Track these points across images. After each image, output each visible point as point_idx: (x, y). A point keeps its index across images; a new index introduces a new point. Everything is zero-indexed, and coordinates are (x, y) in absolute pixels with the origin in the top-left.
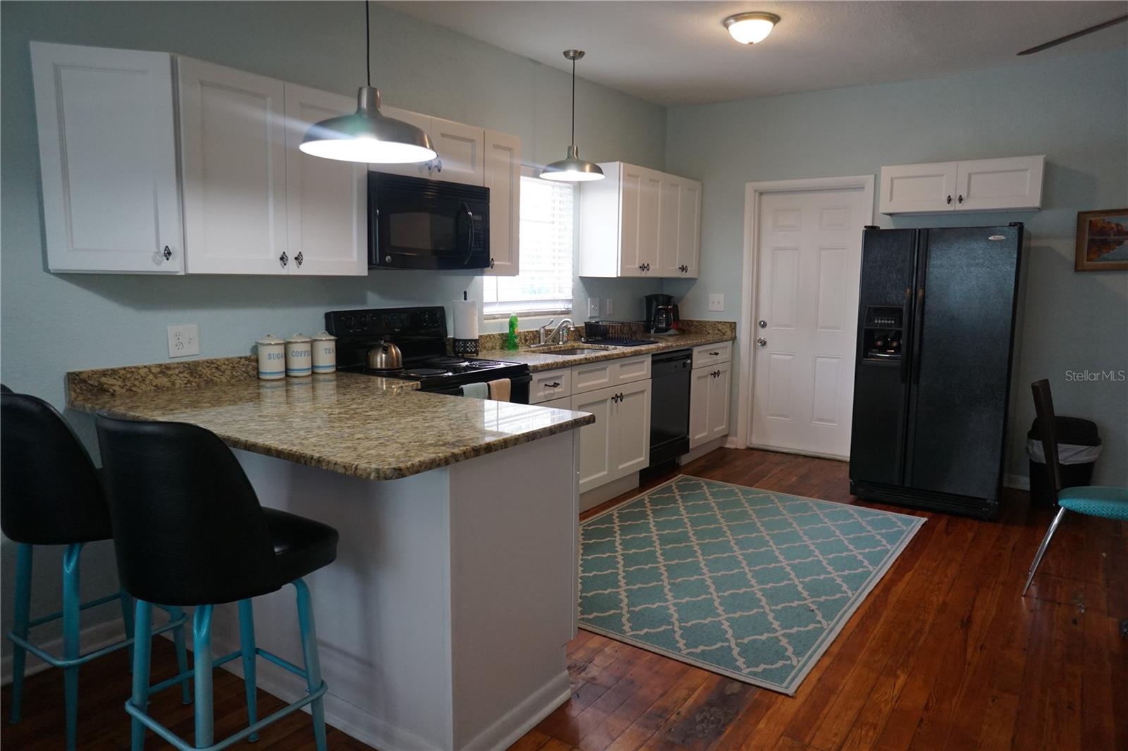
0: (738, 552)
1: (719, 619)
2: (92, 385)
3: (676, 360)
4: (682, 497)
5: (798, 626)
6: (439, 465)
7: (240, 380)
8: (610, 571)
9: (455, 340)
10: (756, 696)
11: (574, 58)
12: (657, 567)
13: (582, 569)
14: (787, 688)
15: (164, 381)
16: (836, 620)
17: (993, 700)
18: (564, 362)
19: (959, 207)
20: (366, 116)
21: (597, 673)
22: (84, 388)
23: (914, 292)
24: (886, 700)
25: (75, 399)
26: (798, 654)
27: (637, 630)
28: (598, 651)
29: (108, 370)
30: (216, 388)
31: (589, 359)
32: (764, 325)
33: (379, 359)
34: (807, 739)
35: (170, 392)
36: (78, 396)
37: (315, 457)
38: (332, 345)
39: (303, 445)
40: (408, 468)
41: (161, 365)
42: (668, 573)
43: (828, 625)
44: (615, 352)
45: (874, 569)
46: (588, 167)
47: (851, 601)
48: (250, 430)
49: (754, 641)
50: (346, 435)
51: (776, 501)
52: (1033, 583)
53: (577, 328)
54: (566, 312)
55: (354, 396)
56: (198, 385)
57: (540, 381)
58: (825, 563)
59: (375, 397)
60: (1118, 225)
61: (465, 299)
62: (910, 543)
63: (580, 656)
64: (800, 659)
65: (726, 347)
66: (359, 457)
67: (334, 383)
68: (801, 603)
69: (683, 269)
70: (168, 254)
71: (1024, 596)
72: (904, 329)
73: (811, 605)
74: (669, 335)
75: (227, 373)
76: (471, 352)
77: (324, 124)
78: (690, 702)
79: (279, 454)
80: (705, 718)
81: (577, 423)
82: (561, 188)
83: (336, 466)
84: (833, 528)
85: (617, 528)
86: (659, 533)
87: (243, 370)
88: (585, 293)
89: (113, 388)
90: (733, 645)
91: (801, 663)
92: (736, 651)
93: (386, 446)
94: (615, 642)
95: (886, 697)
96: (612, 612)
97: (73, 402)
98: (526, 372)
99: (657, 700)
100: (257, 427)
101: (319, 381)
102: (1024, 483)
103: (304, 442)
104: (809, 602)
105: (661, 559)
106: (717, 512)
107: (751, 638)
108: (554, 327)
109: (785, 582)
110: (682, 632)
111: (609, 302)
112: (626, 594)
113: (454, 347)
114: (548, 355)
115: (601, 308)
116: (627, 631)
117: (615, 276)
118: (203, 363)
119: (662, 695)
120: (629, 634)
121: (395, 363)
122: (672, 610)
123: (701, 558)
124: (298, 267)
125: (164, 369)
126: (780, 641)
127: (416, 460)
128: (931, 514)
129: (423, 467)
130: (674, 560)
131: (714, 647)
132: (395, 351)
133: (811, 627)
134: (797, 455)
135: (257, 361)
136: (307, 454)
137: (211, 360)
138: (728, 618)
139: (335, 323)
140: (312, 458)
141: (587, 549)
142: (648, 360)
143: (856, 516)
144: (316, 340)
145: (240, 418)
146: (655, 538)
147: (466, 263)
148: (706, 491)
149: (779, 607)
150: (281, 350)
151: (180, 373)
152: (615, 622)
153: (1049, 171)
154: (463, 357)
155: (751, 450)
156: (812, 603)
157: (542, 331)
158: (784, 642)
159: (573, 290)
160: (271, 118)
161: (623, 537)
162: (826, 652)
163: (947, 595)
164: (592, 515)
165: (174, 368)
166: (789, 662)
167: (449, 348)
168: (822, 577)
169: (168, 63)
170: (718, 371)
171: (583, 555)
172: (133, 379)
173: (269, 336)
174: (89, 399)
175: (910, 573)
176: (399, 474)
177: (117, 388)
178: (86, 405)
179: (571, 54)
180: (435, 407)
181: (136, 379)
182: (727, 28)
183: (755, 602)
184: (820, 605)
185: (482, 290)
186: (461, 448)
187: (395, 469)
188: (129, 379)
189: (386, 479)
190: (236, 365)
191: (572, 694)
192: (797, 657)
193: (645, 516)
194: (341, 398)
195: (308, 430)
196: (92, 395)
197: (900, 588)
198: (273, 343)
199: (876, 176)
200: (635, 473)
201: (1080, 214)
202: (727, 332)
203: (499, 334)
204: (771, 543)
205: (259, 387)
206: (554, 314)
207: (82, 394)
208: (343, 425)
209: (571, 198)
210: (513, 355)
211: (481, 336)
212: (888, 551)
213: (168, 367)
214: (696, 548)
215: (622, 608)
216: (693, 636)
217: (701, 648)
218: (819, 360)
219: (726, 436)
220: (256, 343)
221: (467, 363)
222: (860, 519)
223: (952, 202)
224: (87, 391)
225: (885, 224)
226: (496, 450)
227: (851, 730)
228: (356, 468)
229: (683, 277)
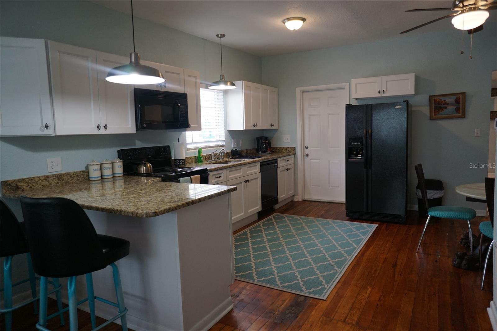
0: (301, 243)
1: (294, 271)
2: (13, 186)
3: (271, 164)
4: (276, 222)
5: (327, 272)
6: (172, 210)
7: (81, 181)
8: (247, 255)
9: (175, 160)
10: (310, 302)
11: (221, 37)
12: (267, 252)
13: (235, 255)
14: (323, 297)
15: (46, 183)
16: (342, 268)
17: (405, 295)
18: (223, 167)
19: (383, 95)
20: (134, 65)
21: (244, 297)
22: (9, 187)
23: (367, 131)
24: (363, 298)
25: (5, 193)
26: (327, 283)
27: (259, 278)
28: (244, 288)
29: (20, 179)
30: (70, 185)
31: (233, 165)
32: (307, 148)
33: (142, 169)
34: (332, 317)
35: (49, 188)
36: (7, 192)
37: (119, 210)
38: (121, 164)
39: (113, 205)
40: (159, 212)
41: (45, 176)
42: (272, 254)
43: (339, 270)
44: (244, 162)
45: (357, 247)
46: (229, 84)
47: (348, 260)
48: (88, 201)
49: (309, 279)
50: (131, 201)
51: (316, 222)
52: (420, 247)
53: (227, 152)
54: (223, 146)
55: (133, 185)
56: (62, 184)
57: (213, 175)
58: (337, 246)
59: (142, 185)
60: (444, 101)
61: (179, 142)
62: (371, 235)
63: (236, 291)
64: (328, 285)
65: (292, 158)
66: (138, 208)
67: (123, 180)
68: (328, 262)
69: (272, 125)
70: (47, 127)
71: (417, 253)
72: (364, 146)
73: (332, 263)
74: (268, 154)
75: (75, 178)
76: (182, 165)
77: (116, 68)
78: (283, 306)
79: (102, 210)
80: (290, 312)
81: (229, 191)
82: (218, 93)
83: (128, 213)
84: (340, 231)
85: (249, 237)
86: (267, 238)
87: (82, 176)
88: (230, 137)
89: (23, 187)
90: (300, 282)
91: (329, 287)
92: (301, 284)
93: (149, 204)
94: (251, 284)
95: (363, 297)
96: (249, 272)
97: (4, 194)
98: (207, 172)
99: (269, 307)
100: (92, 200)
101: (117, 180)
102: (416, 208)
103: (113, 204)
104: (331, 262)
105: (268, 248)
106: (291, 228)
107: (307, 278)
108: (218, 152)
109: (321, 255)
110: (279, 278)
111: (241, 141)
112: (254, 264)
113: (175, 162)
114: (216, 164)
115: (238, 144)
116: (255, 279)
117: (243, 129)
118: (64, 174)
119: (272, 304)
120: (256, 280)
121: (150, 171)
122: (274, 269)
123: (285, 247)
124: (105, 130)
125: (46, 178)
126: (320, 278)
127: (163, 209)
128: (379, 223)
129: (166, 211)
130: (274, 248)
131: (292, 283)
132: (149, 165)
133: (332, 272)
134: (324, 202)
135: (88, 172)
136: (115, 209)
137: (68, 173)
138: (298, 271)
139: (122, 154)
140: (117, 210)
141: (237, 247)
142: (259, 165)
143: (349, 225)
144: (114, 162)
145: (84, 196)
146: (266, 240)
147: (178, 126)
148: (286, 219)
149: (319, 265)
150: (99, 167)
151: (53, 179)
152: (250, 276)
153: (417, 79)
154: (179, 167)
155: (304, 201)
156: (332, 262)
157: (213, 154)
158: (321, 279)
159: (225, 136)
160: (91, 65)
161: (252, 241)
162: (338, 282)
163: (387, 254)
164: (238, 232)
165: (51, 177)
166: (324, 287)
167: (173, 163)
168: (336, 251)
169: (44, 44)
170: (289, 168)
171: (235, 249)
172: (32, 182)
173: (93, 161)
174: (12, 192)
175: (372, 247)
176: (156, 214)
177: (25, 187)
178: (11, 195)
179: (220, 36)
180: (169, 187)
181: (33, 183)
182: (284, 24)
183: (308, 263)
184: (336, 263)
185: (186, 138)
186: (181, 203)
187: (154, 213)
188: (30, 183)
189: (150, 217)
190: (79, 175)
191: (234, 307)
192: (327, 284)
193: (261, 231)
194: (127, 186)
195: (114, 200)
196: (13, 190)
197: (368, 253)
198: (95, 164)
199: (349, 83)
200: (255, 213)
201: (430, 96)
202: (292, 151)
203: (194, 157)
204: (315, 239)
205: (89, 184)
206: (218, 147)
207: (9, 190)
208: (129, 196)
209: (222, 97)
210: (201, 165)
211: (186, 158)
212: (363, 239)
213: (48, 177)
214: (283, 243)
215: (253, 270)
216: (283, 279)
217: (287, 284)
218: (331, 161)
219: (294, 196)
220: (87, 164)
221: (181, 169)
222: (351, 227)
223: (380, 93)
224: (10, 189)
225: (354, 103)
226: (196, 203)
227: (349, 312)
228: (137, 213)
229: (272, 128)
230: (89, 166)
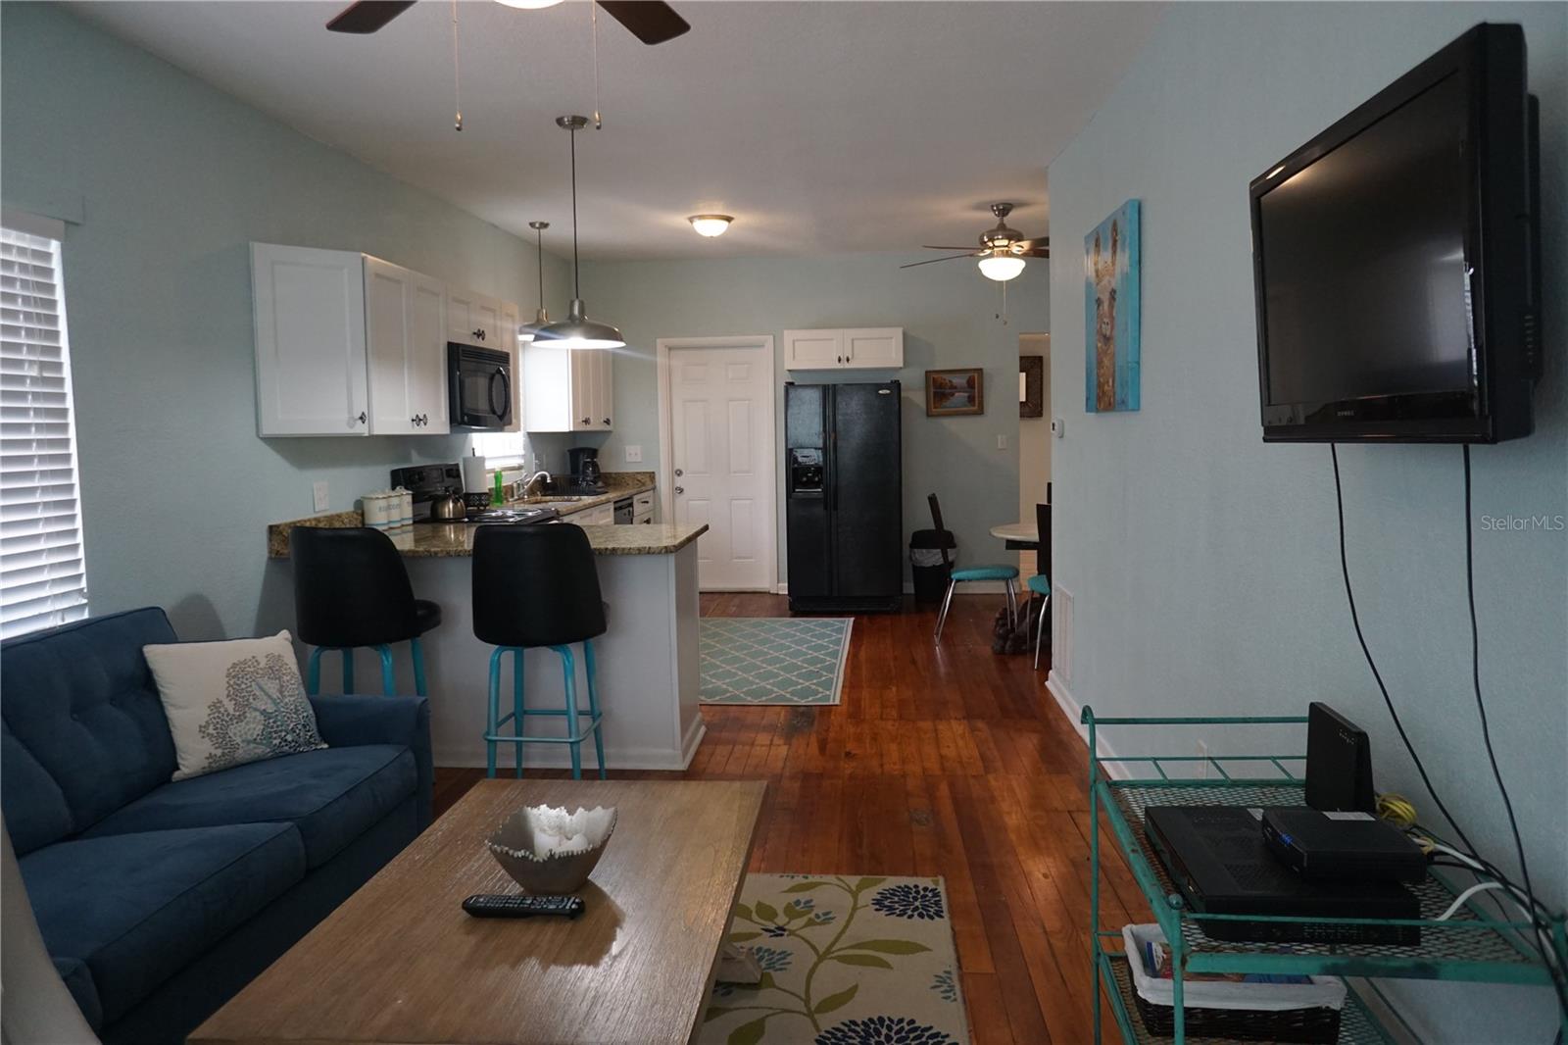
3: (625, 508)
5: (815, 679)
9: (468, 495)
10: (819, 709)
11: (538, 228)
14: (833, 702)
16: (836, 673)
19: (847, 366)
23: (828, 436)
26: (827, 689)
29: (291, 523)
32: (679, 473)
33: (447, 510)
38: (410, 499)
43: (834, 676)
45: (838, 647)
47: (837, 664)
49: (795, 689)
54: (520, 468)
58: (804, 650)
60: (950, 381)
61: (474, 454)
62: (852, 631)
64: (830, 691)
65: (653, 496)
68: (807, 669)
69: (607, 422)
70: (363, 418)
73: (813, 669)
74: (612, 488)
78: (782, 718)
80: (798, 721)
84: (791, 631)
88: (530, 447)
91: (833, 693)
92: (787, 695)
95: (891, 696)
101: (406, 532)
104: (811, 668)
107: (791, 688)
109: (787, 662)
115: (541, 463)
117: (568, 431)
126: (810, 687)
128: (854, 615)
133: (824, 678)
134: (722, 593)
135: (363, 515)
137: (340, 514)
139: (402, 479)
142: (612, 507)
143: (803, 623)
150: (385, 503)
153: (905, 335)
157: (515, 485)
158: (813, 686)
159: (524, 445)
162: (843, 687)
163: (893, 652)
166: (825, 693)
168: (809, 656)
169: (360, 261)
175: (864, 647)
179: (537, 225)
182: (693, 224)
184: (819, 668)
190: (351, 519)
192: (827, 691)
199: (776, 336)
201: (926, 373)
202: (647, 482)
212: (840, 638)
218: (734, 500)
222: (807, 625)
223: (842, 361)
229: (589, 428)
230: (366, 502)
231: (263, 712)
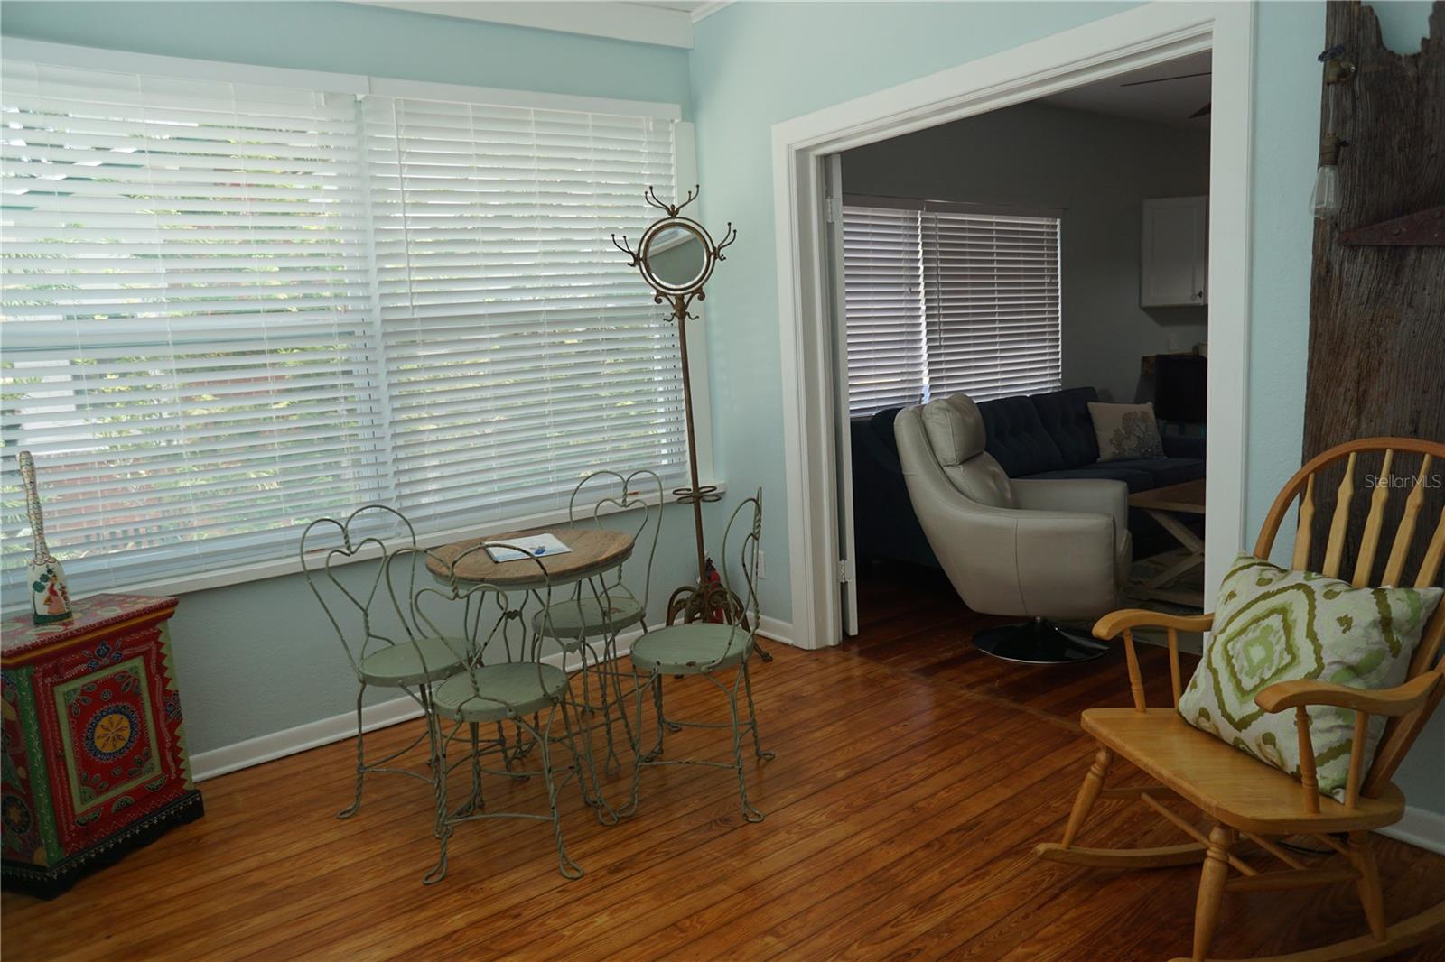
231: (1138, 437)
